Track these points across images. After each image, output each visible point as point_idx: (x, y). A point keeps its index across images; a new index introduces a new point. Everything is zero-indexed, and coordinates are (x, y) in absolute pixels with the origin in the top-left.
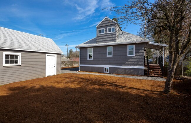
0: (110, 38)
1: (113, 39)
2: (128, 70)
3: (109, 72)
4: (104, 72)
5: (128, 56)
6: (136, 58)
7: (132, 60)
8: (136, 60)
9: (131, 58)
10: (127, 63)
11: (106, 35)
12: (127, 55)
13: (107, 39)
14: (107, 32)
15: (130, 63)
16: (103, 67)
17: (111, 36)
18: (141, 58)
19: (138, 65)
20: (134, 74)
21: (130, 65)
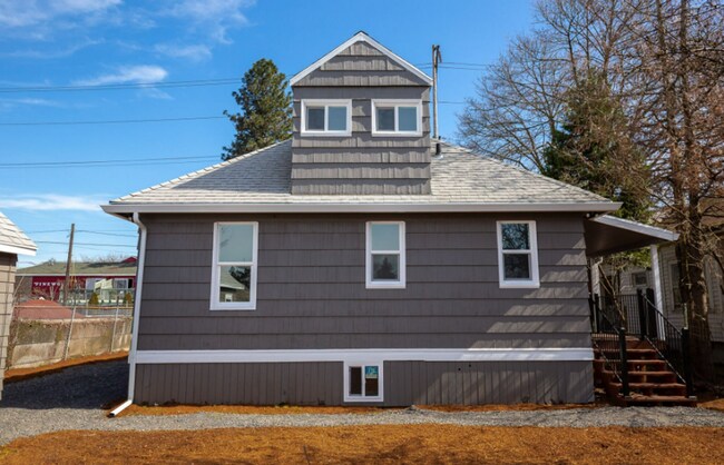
0: (389, 165)
1: (411, 173)
2: (504, 375)
3: (380, 398)
4: (347, 398)
6: (546, 296)
7: (528, 311)
8: (548, 310)
9: (518, 297)
10: (497, 327)
11: (361, 143)
12: (497, 282)
13: (370, 173)
14: (368, 126)
16: (342, 363)
18: (571, 296)
19: (559, 342)
20: (544, 397)
21: (516, 342)
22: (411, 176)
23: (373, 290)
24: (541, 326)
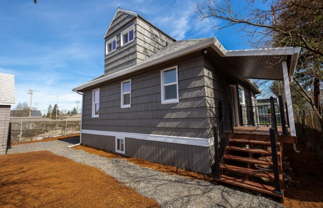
0: (125, 57)
1: (131, 58)
2: (164, 149)
3: (123, 152)
4: (117, 151)
5: (164, 101)
6: (182, 107)
7: (174, 116)
8: (184, 115)
9: (170, 108)
10: (161, 125)
11: (118, 52)
12: (160, 101)
13: (121, 62)
14: (120, 44)
15: (168, 125)
16: (115, 137)
17: (127, 53)
18: (196, 106)
19: (189, 134)
20: (181, 165)
21: (168, 133)
22: (131, 59)
23: (123, 109)
24: (180, 124)
